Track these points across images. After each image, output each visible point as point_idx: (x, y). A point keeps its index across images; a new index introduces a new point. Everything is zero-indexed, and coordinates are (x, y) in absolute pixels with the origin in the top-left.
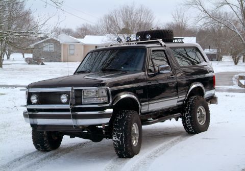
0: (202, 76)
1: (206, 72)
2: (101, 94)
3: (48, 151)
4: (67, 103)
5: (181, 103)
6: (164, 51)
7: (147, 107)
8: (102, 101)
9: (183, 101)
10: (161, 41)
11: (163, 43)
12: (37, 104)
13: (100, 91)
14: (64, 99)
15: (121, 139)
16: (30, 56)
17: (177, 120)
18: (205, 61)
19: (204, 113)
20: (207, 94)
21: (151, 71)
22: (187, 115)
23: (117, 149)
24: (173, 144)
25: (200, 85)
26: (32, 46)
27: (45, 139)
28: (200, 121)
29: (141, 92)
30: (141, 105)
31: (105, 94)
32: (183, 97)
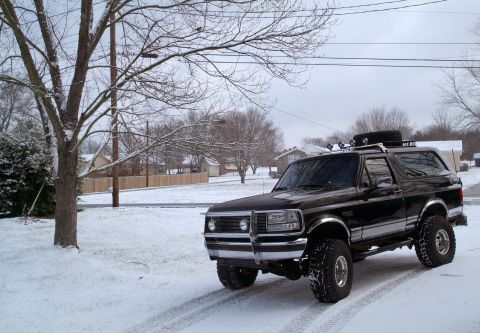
0: (443, 189)
1: (449, 183)
2: (290, 219)
3: (237, 289)
4: (247, 231)
5: (413, 226)
6: (385, 158)
7: (360, 233)
8: (292, 228)
9: (415, 223)
10: (381, 145)
11: (384, 149)
12: (216, 231)
13: (289, 215)
14: (244, 225)
15: (320, 279)
16: (275, 169)
17: (410, 248)
18: (447, 168)
19: (447, 239)
20: (451, 212)
21: (366, 185)
22: (422, 242)
23: (315, 292)
24: (400, 281)
25: (441, 201)
26: (277, 158)
27: (232, 274)
28: (441, 250)
29: (349, 214)
30: (351, 232)
31: (295, 218)
32: (414, 218)
